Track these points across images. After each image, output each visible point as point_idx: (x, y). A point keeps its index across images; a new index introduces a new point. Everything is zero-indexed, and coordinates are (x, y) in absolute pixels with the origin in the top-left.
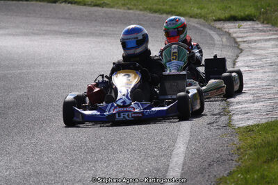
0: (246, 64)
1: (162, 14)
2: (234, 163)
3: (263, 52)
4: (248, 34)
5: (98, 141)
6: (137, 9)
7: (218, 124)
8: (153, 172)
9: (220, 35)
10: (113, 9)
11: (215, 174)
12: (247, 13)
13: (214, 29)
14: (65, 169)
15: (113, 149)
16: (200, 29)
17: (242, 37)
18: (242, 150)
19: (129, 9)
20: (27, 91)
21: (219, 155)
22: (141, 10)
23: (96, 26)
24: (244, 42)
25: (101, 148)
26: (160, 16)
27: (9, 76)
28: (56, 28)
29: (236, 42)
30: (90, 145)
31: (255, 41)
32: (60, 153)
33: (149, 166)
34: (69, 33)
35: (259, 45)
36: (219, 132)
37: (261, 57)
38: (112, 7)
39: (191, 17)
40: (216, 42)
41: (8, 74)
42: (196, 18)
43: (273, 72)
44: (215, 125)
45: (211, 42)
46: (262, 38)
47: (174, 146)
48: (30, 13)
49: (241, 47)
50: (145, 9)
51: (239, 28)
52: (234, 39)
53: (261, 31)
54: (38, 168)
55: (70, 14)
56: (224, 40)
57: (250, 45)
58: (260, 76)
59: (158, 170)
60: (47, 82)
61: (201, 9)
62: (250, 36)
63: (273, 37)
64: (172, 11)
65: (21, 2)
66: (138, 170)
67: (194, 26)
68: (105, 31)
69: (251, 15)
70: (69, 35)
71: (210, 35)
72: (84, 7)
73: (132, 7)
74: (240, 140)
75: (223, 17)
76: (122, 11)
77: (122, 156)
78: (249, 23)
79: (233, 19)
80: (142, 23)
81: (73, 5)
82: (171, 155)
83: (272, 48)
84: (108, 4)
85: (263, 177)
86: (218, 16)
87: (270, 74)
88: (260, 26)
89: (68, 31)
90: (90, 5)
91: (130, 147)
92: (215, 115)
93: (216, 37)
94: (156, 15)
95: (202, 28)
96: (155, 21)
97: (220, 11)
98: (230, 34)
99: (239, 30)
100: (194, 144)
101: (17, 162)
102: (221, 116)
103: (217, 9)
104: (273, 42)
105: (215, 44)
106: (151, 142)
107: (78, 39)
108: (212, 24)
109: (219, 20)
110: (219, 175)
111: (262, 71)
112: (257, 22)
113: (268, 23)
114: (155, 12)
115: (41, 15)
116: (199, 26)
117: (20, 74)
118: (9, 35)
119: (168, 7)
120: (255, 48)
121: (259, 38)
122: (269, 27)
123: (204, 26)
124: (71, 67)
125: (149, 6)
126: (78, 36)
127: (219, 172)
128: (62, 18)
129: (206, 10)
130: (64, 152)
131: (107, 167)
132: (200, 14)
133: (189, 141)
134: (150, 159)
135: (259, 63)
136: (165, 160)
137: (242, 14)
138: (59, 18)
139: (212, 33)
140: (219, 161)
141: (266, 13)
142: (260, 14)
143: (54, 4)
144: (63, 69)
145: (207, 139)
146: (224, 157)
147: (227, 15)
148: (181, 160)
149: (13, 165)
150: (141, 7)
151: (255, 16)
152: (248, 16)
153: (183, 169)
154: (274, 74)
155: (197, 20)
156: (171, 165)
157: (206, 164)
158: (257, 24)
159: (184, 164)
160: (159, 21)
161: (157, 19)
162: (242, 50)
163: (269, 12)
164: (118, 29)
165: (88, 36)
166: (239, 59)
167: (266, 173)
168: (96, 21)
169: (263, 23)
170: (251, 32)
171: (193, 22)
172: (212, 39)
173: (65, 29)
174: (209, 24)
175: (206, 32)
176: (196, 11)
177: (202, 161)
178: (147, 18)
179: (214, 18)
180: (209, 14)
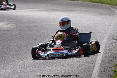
1: (96, 3)
8: (90, 62)
10: (78, 1)
11: (114, 62)
13: (115, 8)
19: (84, 1)
20: (45, 31)
21: (116, 55)
22: (88, 2)
23: (71, 8)
27: (39, 25)
28: (57, 8)
33: (89, 59)
34: (62, 10)
36: (116, 46)
39: (107, 4)
40: (116, 13)
44: (114, 43)
48: (48, 3)
50: (90, 1)
55: (63, 3)
59: (92, 61)
60: (52, 28)
61: (110, 1)
66: (84, 61)
67: (108, 7)
68: (75, 9)
76: (81, 2)
92: (115, 40)
94: (94, 3)
95: (110, 8)
100: (106, 51)
103: (116, 1)
108: (114, 6)
110: (116, 63)
114: (94, 2)
115: (52, 3)
116: (109, 7)
117: (43, 25)
123: (111, 7)
128: (60, 5)
129: (112, 1)
132: (110, 3)
133: (105, 50)
138: (58, 5)
139: (114, 9)
145: (112, 49)
153: (102, 61)
155: (109, 5)
156: (97, 59)
157: (111, 59)
159: (102, 59)
161: (94, 5)
171: (107, 6)
172: (114, 12)
173: (60, 8)
174: (113, 7)
175: (112, 9)
176: (108, 2)
177: (109, 57)
178: (90, 4)
179: (115, 4)
180: (113, 3)
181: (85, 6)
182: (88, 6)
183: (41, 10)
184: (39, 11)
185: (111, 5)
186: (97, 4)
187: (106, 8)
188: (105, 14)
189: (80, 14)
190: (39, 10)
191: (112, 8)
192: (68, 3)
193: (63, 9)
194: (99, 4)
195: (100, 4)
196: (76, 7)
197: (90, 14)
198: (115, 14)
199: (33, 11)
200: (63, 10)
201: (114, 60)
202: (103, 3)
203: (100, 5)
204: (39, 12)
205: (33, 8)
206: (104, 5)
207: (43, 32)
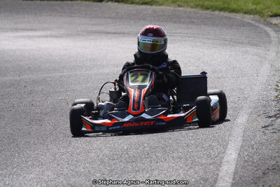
1: (214, 11)
5: (141, 148)
6: (188, 6)
7: (273, 127)
8: (201, 183)
9: (276, 31)
10: (162, 7)
11: (270, 183)
13: (270, 24)
15: (157, 156)
16: (255, 26)
19: (179, 6)
20: (67, 95)
21: (275, 162)
22: (192, 7)
26: (213, 13)
28: (101, 28)
32: (99, 163)
33: (196, 176)
34: (115, 33)
36: (275, 136)
38: (161, 5)
39: (245, 13)
40: (273, 39)
41: (48, 77)
42: (251, 14)
44: (270, 128)
47: (224, 153)
48: (74, 14)
50: (197, 6)
54: (73, 180)
55: (117, 13)
59: (206, 180)
60: (88, 85)
61: (256, 4)
64: (224, 8)
65: (65, 2)
67: (248, 23)
70: (115, 35)
71: (265, 31)
72: (132, 5)
73: (183, 4)
76: (172, 8)
77: (166, 165)
80: (193, 20)
81: (121, 4)
82: (221, 162)
84: (157, 2)
86: (275, 11)
89: (115, 31)
90: (137, 3)
91: (175, 155)
92: (270, 117)
93: (272, 33)
94: (209, 12)
95: (257, 24)
96: (207, 18)
97: (277, 6)
100: (246, 150)
101: (50, 173)
102: (277, 118)
103: (273, 4)
106: (199, 149)
107: (125, 39)
108: (269, 19)
109: (276, 15)
114: (207, 9)
115: (86, 14)
116: (253, 22)
117: (61, 77)
118: (51, 36)
119: (220, 3)
123: (259, 22)
125: (201, 3)
126: (124, 36)
127: (274, 182)
128: (109, 18)
129: (261, 5)
132: (255, 9)
133: (242, 146)
134: (197, 168)
138: (105, 18)
139: (268, 29)
140: (275, 169)
143: (100, 4)
144: (107, 71)
145: (262, 144)
148: (232, 169)
149: (45, 178)
150: (192, 4)
153: (234, 180)
155: (252, 16)
156: (221, 174)
157: (260, 173)
159: (236, 173)
160: (210, 18)
161: (208, 16)
164: (167, 27)
168: (144, 19)
171: (248, 18)
172: (268, 35)
173: (111, 28)
174: (265, 20)
175: (262, 29)
176: (251, 6)
177: (255, 169)
178: (198, 15)
179: (270, 13)
180: (265, 9)
181: (183, 20)
182: (190, 21)
183: (53, 33)
184: (47, 37)
185: (257, 17)
186: (217, 12)
187: (243, 25)
188: (242, 43)
190: (49, 33)
191: (261, 26)
192: (134, 12)
193: (119, 31)
194: (222, 13)
195: (226, 14)
197: (199, 44)
198: (270, 42)
199: (30, 37)
200: (119, 33)
201: (271, 176)
202: (233, 11)
203: (226, 18)
204: (49, 39)
205: (32, 30)
206: (238, 16)
207: (62, 97)
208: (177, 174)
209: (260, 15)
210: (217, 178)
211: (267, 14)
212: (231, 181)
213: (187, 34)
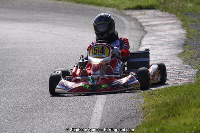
0: (150, 43)
1: (84, 4)
2: (141, 119)
3: (162, 34)
4: (151, 20)
5: (35, 102)
9: (129, 21)
12: (150, 4)
13: (125, 16)
14: (10, 125)
15: (47, 108)
17: (146, 22)
18: (146, 109)
21: (129, 113)
22: (68, 2)
24: (148, 26)
25: (37, 108)
26: (83, 6)
29: (142, 26)
30: (29, 105)
31: (157, 25)
33: (75, 122)
34: (12, 19)
35: (160, 28)
36: (129, 95)
37: (161, 37)
39: (107, 7)
40: (127, 26)
42: (111, 7)
43: (171, 49)
45: (122, 26)
46: (162, 22)
47: (94, 106)
49: (145, 30)
50: (72, 1)
51: (144, 15)
52: (141, 24)
53: (161, 17)
56: (133, 24)
57: (152, 28)
58: (160, 52)
59: (82, 125)
62: (153, 21)
63: (171, 22)
64: (92, 3)
66: (66, 125)
68: (40, 17)
69: (153, 5)
71: (121, 20)
74: (145, 101)
75: (132, 6)
76: (54, 2)
77: (54, 114)
78: (152, 11)
79: (140, 8)
82: (92, 113)
83: (170, 30)
85: (162, 129)
86: (128, 6)
87: (168, 50)
88: (160, 14)
91: (60, 107)
93: (126, 22)
94: (80, 5)
97: (129, 2)
98: (137, 20)
99: (144, 17)
100: (109, 105)
103: (127, 1)
104: (170, 26)
105: (125, 28)
106: (76, 103)
107: (20, 24)
108: (124, 12)
109: (129, 9)
111: (162, 48)
112: (158, 10)
113: (166, 11)
114: (80, 3)
120: (157, 31)
121: (159, 23)
122: (167, 14)
123: (117, 13)
124: (14, 46)
126: (19, 22)
128: (8, 8)
129: (119, 1)
130: (9, 111)
131: (42, 122)
132: (114, 4)
133: (106, 102)
134: (75, 116)
135: (159, 42)
136: (88, 117)
137: (147, 5)
138: (4, 8)
139: (123, 19)
140: (129, 118)
141: (165, 3)
142: (161, 4)
144: (8, 47)
145: (120, 101)
146: (133, 114)
147: (135, 5)
148: (99, 117)
151: (156, 6)
152: (151, 6)
154: (171, 50)
155: (111, 9)
156: (92, 121)
157: (119, 120)
158: (158, 12)
159: (102, 120)
160: (82, 10)
161: (80, 9)
162: (146, 32)
163: (167, 3)
165: (27, 22)
166: (145, 39)
167: (165, 126)
168: (33, 10)
169: (163, 11)
170: (153, 18)
171: (109, 10)
172: (123, 23)
173: (10, 16)
176: (111, 2)
177: (115, 117)
178: (73, 8)
179: (125, 8)
180: (121, 4)
181: (62, 11)
182: (67, 12)
185: (115, 10)
186: (86, 6)
189: (51, 29)
191: (118, 16)
194: (91, 7)
195: (93, 7)
196: (42, 14)
200: (16, 20)
201: (126, 122)
202: (98, 5)
203: (93, 10)
206: (102, 9)
208: (61, 120)
209: (117, 9)
210: (89, 124)
211: (123, 8)
212: (99, 125)
213: (65, 21)
